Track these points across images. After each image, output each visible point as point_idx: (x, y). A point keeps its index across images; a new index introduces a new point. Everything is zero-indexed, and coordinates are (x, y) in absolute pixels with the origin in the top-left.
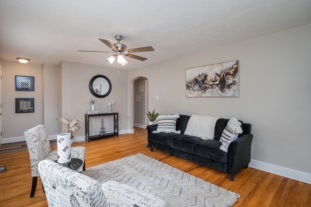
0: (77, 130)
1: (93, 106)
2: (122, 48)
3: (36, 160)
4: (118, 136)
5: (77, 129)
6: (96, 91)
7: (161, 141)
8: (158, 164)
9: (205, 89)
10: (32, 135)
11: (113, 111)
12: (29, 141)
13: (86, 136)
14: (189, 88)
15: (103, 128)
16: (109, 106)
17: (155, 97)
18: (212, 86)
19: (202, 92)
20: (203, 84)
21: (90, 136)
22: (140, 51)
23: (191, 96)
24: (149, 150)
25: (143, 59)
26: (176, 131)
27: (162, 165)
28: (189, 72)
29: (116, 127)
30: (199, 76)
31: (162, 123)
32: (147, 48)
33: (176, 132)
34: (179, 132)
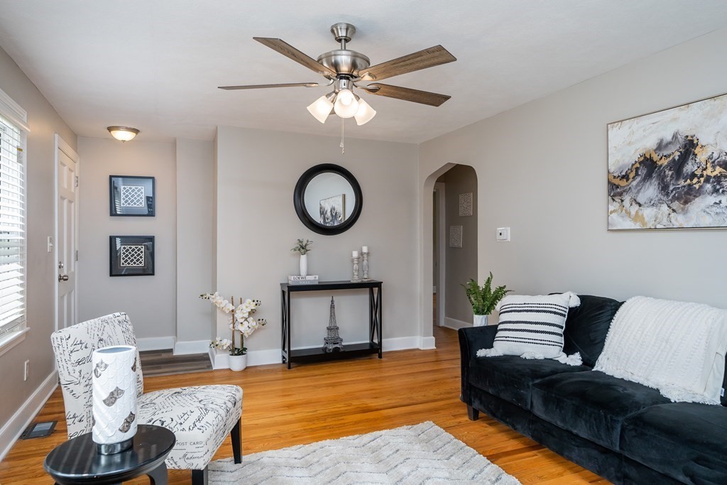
0: (256, 331)
1: (303, 258)
2: (354, 65)
3: (79, 418)
4: (380, 357)
5: (257, 327)
6: (332, 214)
7: (503, 387)
8: (481, 471)
9: (688, 196)
10: (70, 341)
11: (366, 276)
12: (63, 360)
13: (284, 349)
14: (621, 194)
15: (333, 329)
16: (353, 261)
17: (500, 229)
18: (719, 182)
19: (674, 211)
20: (678, 179)
21: (292, 349)
22: (408, 67)
23: (629, 224)
24: (465, 414)
25: (436, 100)
26: (565, 355)
27: (494, 479)
28: (618, 136)
29: (376, 325)
30: (660, 146)
31: (510, 322)
32: (429, 55)
33: (563, 359)
34: (575, 360)
